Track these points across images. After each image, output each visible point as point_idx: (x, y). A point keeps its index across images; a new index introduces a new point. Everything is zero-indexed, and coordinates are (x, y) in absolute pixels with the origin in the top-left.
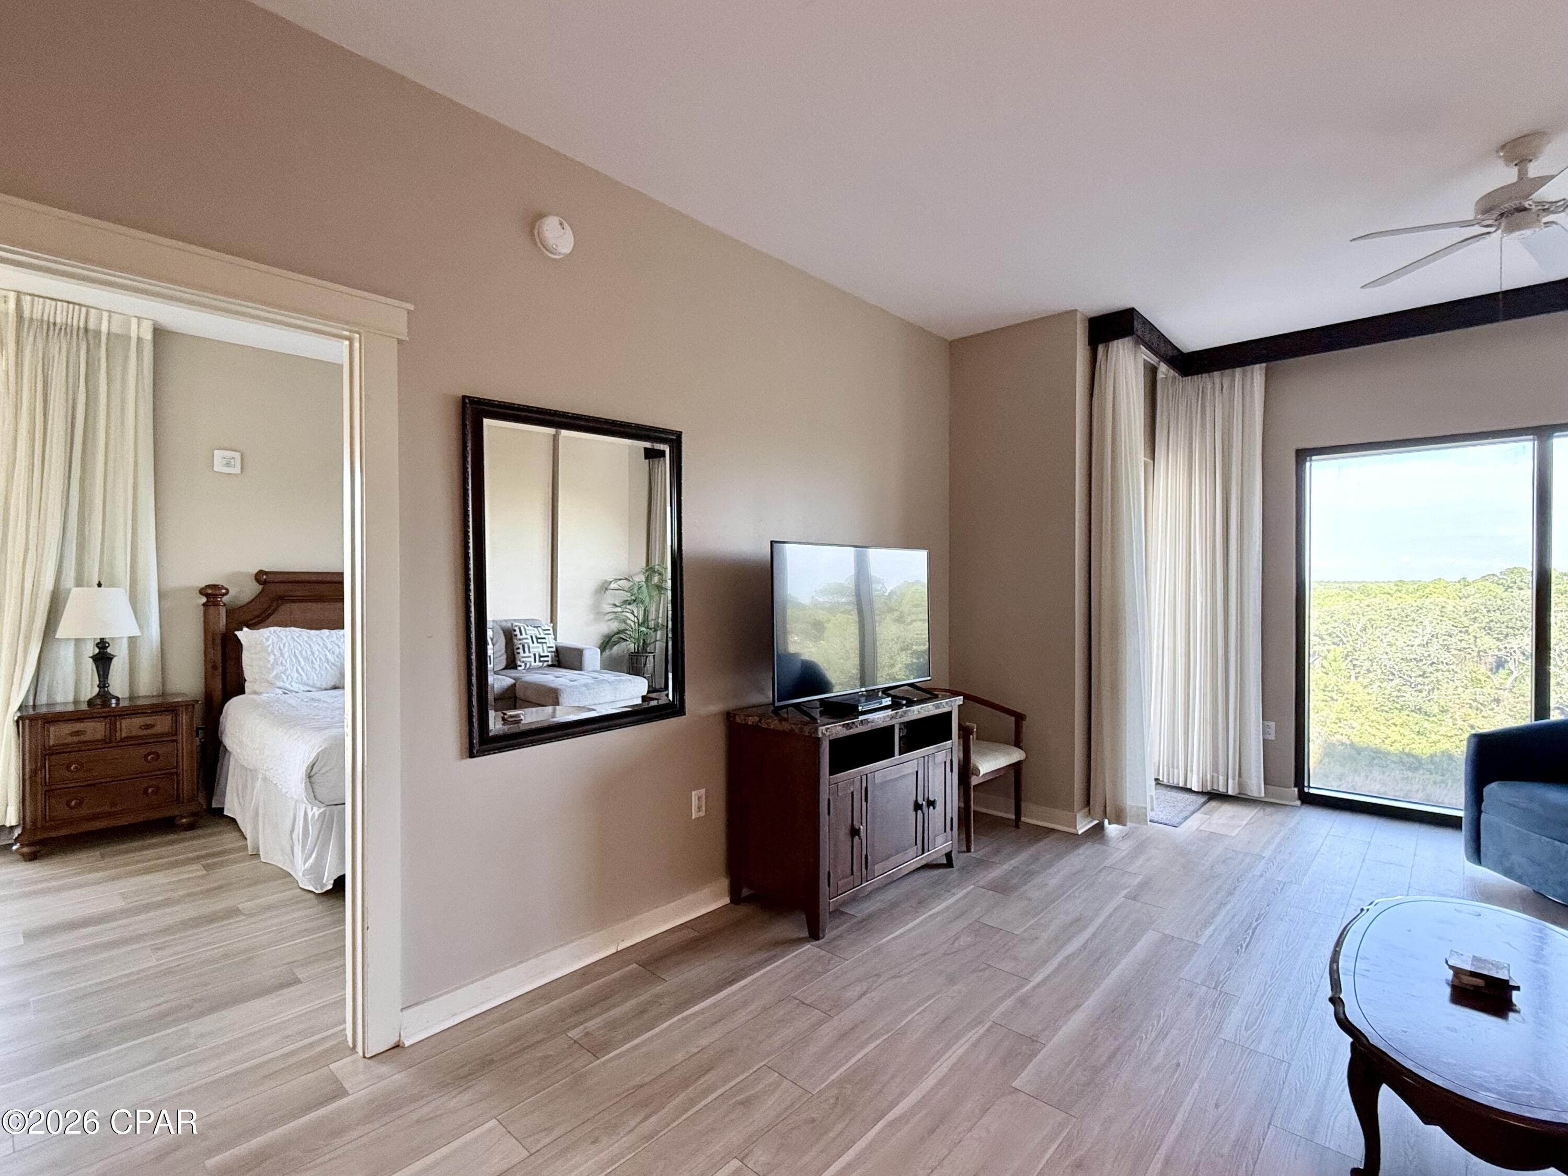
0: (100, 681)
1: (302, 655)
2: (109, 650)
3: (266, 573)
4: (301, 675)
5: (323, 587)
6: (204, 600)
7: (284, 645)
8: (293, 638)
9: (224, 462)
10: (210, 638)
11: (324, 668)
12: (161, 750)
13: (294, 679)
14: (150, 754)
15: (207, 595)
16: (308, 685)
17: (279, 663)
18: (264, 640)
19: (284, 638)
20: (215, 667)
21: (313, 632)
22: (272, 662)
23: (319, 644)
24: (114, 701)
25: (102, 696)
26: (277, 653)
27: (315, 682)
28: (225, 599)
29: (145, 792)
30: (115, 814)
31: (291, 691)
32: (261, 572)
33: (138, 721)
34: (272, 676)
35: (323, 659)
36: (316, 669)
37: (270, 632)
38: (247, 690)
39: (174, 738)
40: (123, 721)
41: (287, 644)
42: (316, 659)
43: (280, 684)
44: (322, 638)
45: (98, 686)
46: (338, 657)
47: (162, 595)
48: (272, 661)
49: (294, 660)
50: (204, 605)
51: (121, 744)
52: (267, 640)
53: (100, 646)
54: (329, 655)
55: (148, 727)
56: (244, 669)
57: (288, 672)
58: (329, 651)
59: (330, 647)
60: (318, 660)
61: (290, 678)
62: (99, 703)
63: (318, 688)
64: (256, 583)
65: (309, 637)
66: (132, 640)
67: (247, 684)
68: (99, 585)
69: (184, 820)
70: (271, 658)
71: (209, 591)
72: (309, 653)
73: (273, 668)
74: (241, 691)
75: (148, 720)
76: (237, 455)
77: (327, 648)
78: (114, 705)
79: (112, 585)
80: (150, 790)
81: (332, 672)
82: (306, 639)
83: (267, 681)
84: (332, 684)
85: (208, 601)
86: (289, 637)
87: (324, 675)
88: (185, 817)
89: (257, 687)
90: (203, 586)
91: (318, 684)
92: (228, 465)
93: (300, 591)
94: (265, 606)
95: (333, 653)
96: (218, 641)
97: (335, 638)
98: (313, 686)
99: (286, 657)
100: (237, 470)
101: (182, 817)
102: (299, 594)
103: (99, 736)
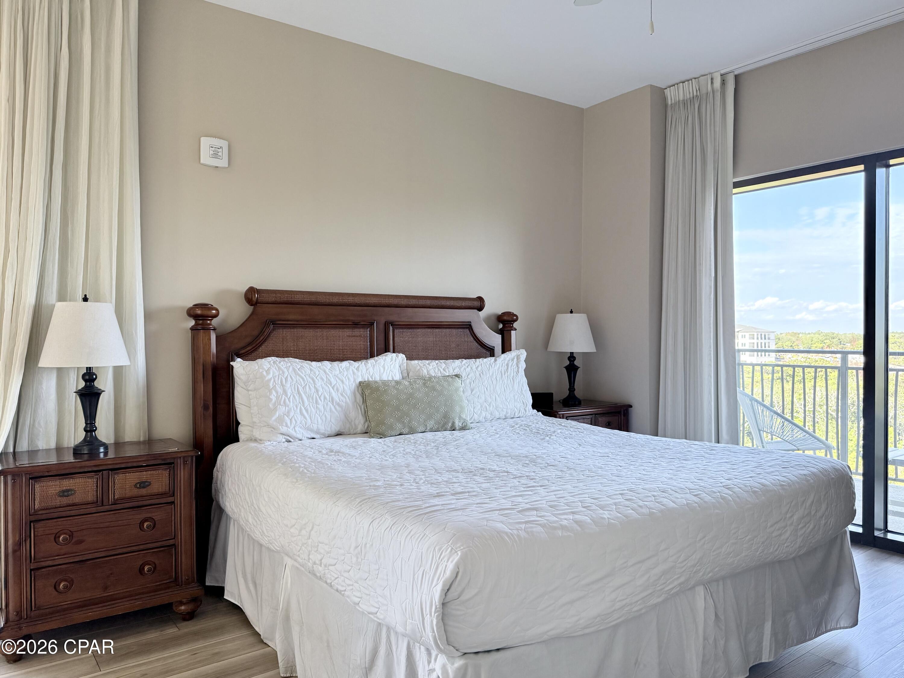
0: (86, 424)
1: (305, 393)
2: (96, 384)
3: (259, 291)
4: (305, 417)
5: (316, 310)
6: (192, 323)
7: (286, 379)
8: (294, 370)
9: (212, 152)
10: (200, 369)
11: (328, 409)
12: (158, 515)
13: (298, 422)
14: (146, 520)
15: (196, 317)
16: (312, 431)
17: (282, 403)
18: (265, 373)
19: (286, 370)
20: (206, 407)
21: (314, 364)
22: (273, 401)
23: (323, 380)
24: (102, 450)
25: (89, 442)
26: (280, 391)
27: (320, 426)
28: (215, 322)
29: (141, 570)
30: (112, 598)
31: (295, 438)
32: (251, 290)
33: (133, 477)
34: (274, 418)
35: (328, 397)
36: (320, 411)
37: (269, 362)
38: (241, 436)
39: (171, 499)
40: (116, 476)
41: (289, 378)
42: (320, 398)
43: (284, 429)
44: (325, 372)
45: (85, 430)
46: (342, 395)
47: (148, 316)
48: (274, 399)
49: (297, 398)
50: (192, 329)
51: (114, 507)
52: (268, 372)
53: (87, 377)
54: (334, 394)
55: (143, 485)
56: (237, 410)
57: (292, 414)
58: (333, 388)
59: (334, 382)
60: (322, 398)
61: (294, 421)
62: (86, 452)
63: (323, 434)
64: (247, 304)
65: (311, 370)
66: (118, 371)
67: (240, 428)
68: (85, 299)
69: (183, 608)
70: (273, 397)
71: (199, 312)
72: (313, 390)
73: (275, 409)
74: (235, 439)
75: (145, 475)
76: (224, 144)
77: (331, 384)
78: (102, 455)
79: (97, 300)
80: (146, 568)
81: (337, 413)
82: (308, 371)
83: (268, 426)
84: (335, 429)
85: (196, 324)
86: (291, 369)
87: (329, 417)
88: (184, 604)
89: (257, 434)
90: (191, 305)
91: (322, 429)
92: (215, 155)
93: (293, 314)
94: (256, 333)
95: (338, 390)
96: (209, 373)
97: (338, 372)
98: (317, 432)
99: (289, 394)
100: (223, 163)
101: (181, 603)
102: (291, 317)
103: (91, 497)
